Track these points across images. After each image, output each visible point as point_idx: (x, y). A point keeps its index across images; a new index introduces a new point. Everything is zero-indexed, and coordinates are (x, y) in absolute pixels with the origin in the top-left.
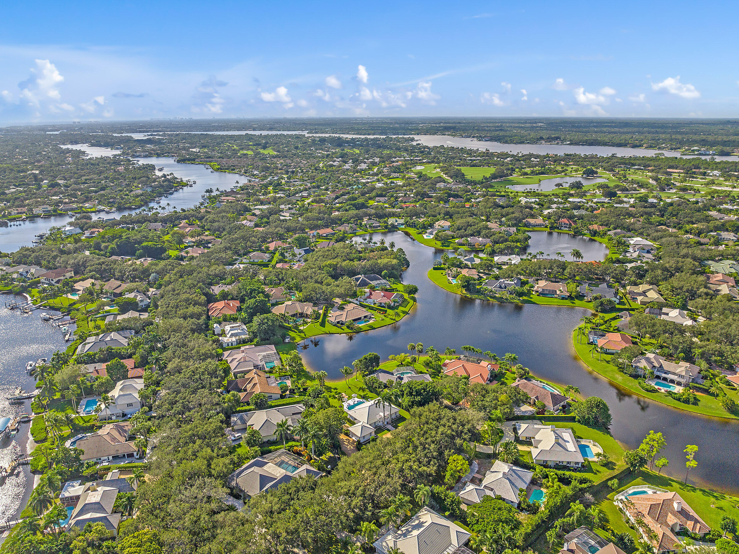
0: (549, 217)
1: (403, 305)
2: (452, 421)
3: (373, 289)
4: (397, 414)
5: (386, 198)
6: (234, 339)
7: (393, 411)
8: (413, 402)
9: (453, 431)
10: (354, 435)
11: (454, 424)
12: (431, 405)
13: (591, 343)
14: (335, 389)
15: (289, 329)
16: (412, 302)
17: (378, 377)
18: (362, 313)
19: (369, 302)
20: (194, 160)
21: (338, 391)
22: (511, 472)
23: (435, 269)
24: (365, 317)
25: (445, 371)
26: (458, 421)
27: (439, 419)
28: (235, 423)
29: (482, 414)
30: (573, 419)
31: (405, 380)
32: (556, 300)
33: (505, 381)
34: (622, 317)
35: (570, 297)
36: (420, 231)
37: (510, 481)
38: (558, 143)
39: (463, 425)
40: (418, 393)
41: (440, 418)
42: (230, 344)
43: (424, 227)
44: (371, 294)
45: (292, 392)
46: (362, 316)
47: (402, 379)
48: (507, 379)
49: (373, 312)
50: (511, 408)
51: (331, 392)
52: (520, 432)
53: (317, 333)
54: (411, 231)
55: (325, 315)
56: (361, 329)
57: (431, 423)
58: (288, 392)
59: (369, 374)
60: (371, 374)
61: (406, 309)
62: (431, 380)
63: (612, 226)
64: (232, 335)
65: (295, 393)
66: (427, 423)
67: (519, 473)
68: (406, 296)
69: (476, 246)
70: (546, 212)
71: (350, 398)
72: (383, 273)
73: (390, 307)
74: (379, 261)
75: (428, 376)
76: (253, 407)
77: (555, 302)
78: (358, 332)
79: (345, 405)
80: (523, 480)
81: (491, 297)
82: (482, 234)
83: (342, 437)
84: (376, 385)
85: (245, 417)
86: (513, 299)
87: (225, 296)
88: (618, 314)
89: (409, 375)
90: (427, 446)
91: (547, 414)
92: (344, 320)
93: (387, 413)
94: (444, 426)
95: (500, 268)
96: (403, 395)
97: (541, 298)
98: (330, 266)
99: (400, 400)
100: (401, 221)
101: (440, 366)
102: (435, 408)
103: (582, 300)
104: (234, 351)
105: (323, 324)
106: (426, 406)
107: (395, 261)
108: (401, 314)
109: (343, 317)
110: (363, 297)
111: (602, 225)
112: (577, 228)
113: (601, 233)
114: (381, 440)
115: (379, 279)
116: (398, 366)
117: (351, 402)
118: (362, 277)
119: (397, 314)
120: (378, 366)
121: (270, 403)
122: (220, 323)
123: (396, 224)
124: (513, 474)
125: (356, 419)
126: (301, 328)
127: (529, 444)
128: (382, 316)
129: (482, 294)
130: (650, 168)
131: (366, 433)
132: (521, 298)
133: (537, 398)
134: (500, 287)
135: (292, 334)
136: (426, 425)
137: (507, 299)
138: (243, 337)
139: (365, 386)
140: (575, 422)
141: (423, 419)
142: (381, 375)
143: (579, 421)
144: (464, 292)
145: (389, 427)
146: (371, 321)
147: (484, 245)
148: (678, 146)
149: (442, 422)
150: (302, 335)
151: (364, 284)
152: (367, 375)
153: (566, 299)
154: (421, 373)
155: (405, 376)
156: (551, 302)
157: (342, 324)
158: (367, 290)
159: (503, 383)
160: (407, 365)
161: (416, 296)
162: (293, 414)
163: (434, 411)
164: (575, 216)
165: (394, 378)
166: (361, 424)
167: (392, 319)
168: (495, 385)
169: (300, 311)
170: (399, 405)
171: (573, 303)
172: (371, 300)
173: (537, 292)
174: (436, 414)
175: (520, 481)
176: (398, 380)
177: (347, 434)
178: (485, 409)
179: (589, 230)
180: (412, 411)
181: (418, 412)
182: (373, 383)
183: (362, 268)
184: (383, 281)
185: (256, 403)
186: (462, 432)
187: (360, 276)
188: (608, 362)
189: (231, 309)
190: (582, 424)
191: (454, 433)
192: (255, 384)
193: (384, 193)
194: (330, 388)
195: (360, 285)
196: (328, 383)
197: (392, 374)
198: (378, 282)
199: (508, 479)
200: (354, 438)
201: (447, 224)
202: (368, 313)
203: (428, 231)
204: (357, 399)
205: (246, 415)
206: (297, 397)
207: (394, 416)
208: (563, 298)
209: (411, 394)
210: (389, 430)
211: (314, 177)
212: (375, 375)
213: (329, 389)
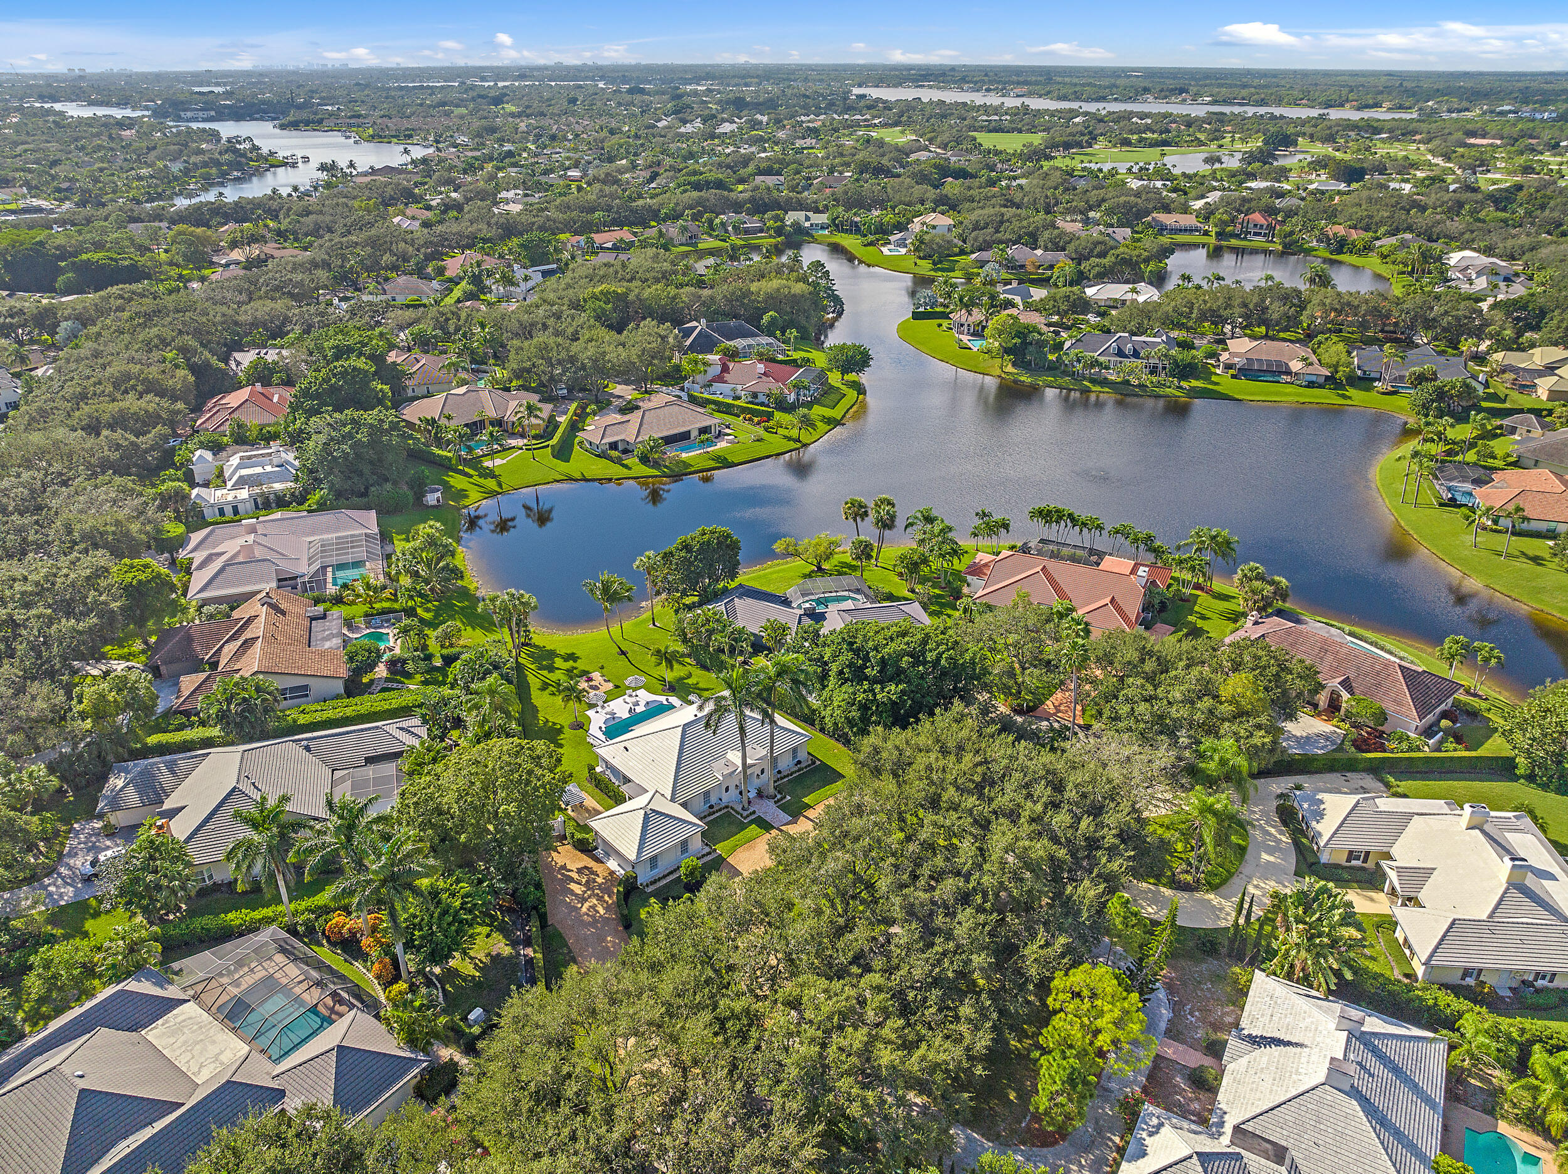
0: (1207, 214)
1: (826, 400)
2: (1042, 791)
3: (732, 355)
4: (802, 755)
5: (782, 178)
6: (244, 494)
7: (783, 745)
8: (864, 707)
9: (1055, 840)
10: (611, 851)
11: (1056, 806)
12: (943, 720)
13: (1453, 503)
14: (571, 657)
15: (445, 466)
16: (852, 394)
17: (731, 612)
18: (694, 420)
19: (721, 392)
20: (320, 121)
21: (581, 665)
22: (1360, 1053)
23: (916, 316)
24: (704, 430)
25: (977, 589)
26: (1071, 794)
27: (984, 786)
28: (115, 803)
29: (1164, 756)
30: (1504, 769)
31: (834, 622)
32: (1290, 389)
33: (1200, 623)
34: (1513, 431)
35: (1331, 381)
36: (871, 238)
37: (1365, 1102)
38: (1184, 100)
39: (1096, 811)
40: (890, 671)
41: (988, 781)
42: (228, 510)
43: (882, 232)
44: (725, 369)
45: (397, 667)
46: (694, 427)
47: (819, 618)
48: (1203, 617)
49: (729, 419)
50: (1275, 731)
51: (551, 669)
52: (1325, 828)
53: (539, 478)
54: (849, 241)
55: (575, 427)
56: (686, 464)
57: (955, 807)
58: (381, 671)
59: (700, 604)
60: (708, 602)
61: (836, 413)
62: (927, 620)
63: (1382, 230)
64: (242, 482)
65: (409, 676)
66: (934, 803)
67: (1390, 1049)
68: (834, 378)
69: (1030, 268)
70: (1198, 204)
71: (618, 690)
72: (766, 318)
73: (783, 406)
74: (754, 287)
75: (915, 609)
76: (215, 732)
77: (1288, 394)
78: (677, 477)
79: (597, 720)
80: (1415, 1088)
81: (1093, 381)
82: (1041, 242)
83: (566, 858)
84: (720, 640)
85: (165, 777)
86: (1160, 385)
87: (263, 375)
88: (1499, 422)
89: (849, 605)
90: (940, 920)
91: (1395, 751)
92: (631, 439)
93: (757, 753)
94: (1013, 816)
95: (1102, 315)
96: (824, 677)
97: (1243, 382)
98: (606, 296)
99: (813, 700)
100: (823, 218)
101: (957, 574)
102: (964, 733)
103: (1369, 389)
104: (220, 531)
105: (563, 452)
106: (926, 725)
107: (799, 288)
108: (819, 424)
109: (629, 430)
110: (699, 378)
111: (1355, 227)
112: (1292, 233)
113: (1360, 245)
114: (718, 900)
115: (753, 335)
116: (809, 576)
117: (620, 708)
118: (700, 325)
119: (807, 422)
120: (733, 575)
121: (292, 714)
122: (217, 448)
123: (807, 224)
124: (1371, 1062)
125: (627, 780)
126: (488, 463)
127: (1372, 880)
128: (760, 431)
129: (1065, 373)
130: (1418, 137)
131: (663, 843)
132: (1184, 384)
133: (1347, 684)
134: (1120, 353)
135: (457, 481)
136: (929, 817)
137: (1142, 386)
138: (278, 486)
139: (681, 648)
140: (1516, 778)
141: (917, 789)
142: (741, 604)
143: (1531, 778)
144: (1010, 368)
145: (769, 810)
146: (722, 445)
147: (1051, 267)
148: (1465, 104)
149: (1001, 801)
150: (491, 484)
151: (705, 344)
152: (690, 608)
153: (1321, 386)
154: (890, 597)
155: (832, 610)
156: (1277, 394)
157: (625, 451)
158: (714, 358)
159: (1195, 632)
160: (840, 574)
161: (864, 378)
162: (370, 760)
163: (960, 748)
164: (1279, 211)
165: (789, 617)
166: (641, 801)
167: (789, 439)
168: (1166, 641)
169: (492, 414)
170: (809, 719)
171: (1344, 397)
172: (725, 388)
173: (1228, 367)
174: (968, 759)
175: (1404, 1094)
176: (807, 622)
177: (585, 847)
178: (1172, 734)
179: (1324, 238)
180: (867, 743)
181: (888, 755)
182: (711, 632)
183: (704, 304)
184: (765, 340)
185: (223, 717)
186: (1093, 843)
187: (695, 324)
188: (1536, 560)
189: (272, 409)
190: (1545, 787)
191: (1062, 853)
192: (248, 644)
193: (776, 166)
194: (552, 654)
195: (692, 348)
196: (544, 637)
197: (786, 602)
198: (750, 341)
199: (1354, 1093)
200: (612, 864)
201: (943, 221)
202: (715, 420)
203: (892, 238)
204: (644, 696)
205: (171, 768)
206: (413, 690)
207: (786, 764)
208: (1311, 385)
209: (857, 674)
210: (767, 826)
211: (602, 141)
212: (720, 607)
213: (545, 658)
